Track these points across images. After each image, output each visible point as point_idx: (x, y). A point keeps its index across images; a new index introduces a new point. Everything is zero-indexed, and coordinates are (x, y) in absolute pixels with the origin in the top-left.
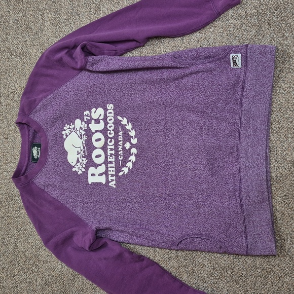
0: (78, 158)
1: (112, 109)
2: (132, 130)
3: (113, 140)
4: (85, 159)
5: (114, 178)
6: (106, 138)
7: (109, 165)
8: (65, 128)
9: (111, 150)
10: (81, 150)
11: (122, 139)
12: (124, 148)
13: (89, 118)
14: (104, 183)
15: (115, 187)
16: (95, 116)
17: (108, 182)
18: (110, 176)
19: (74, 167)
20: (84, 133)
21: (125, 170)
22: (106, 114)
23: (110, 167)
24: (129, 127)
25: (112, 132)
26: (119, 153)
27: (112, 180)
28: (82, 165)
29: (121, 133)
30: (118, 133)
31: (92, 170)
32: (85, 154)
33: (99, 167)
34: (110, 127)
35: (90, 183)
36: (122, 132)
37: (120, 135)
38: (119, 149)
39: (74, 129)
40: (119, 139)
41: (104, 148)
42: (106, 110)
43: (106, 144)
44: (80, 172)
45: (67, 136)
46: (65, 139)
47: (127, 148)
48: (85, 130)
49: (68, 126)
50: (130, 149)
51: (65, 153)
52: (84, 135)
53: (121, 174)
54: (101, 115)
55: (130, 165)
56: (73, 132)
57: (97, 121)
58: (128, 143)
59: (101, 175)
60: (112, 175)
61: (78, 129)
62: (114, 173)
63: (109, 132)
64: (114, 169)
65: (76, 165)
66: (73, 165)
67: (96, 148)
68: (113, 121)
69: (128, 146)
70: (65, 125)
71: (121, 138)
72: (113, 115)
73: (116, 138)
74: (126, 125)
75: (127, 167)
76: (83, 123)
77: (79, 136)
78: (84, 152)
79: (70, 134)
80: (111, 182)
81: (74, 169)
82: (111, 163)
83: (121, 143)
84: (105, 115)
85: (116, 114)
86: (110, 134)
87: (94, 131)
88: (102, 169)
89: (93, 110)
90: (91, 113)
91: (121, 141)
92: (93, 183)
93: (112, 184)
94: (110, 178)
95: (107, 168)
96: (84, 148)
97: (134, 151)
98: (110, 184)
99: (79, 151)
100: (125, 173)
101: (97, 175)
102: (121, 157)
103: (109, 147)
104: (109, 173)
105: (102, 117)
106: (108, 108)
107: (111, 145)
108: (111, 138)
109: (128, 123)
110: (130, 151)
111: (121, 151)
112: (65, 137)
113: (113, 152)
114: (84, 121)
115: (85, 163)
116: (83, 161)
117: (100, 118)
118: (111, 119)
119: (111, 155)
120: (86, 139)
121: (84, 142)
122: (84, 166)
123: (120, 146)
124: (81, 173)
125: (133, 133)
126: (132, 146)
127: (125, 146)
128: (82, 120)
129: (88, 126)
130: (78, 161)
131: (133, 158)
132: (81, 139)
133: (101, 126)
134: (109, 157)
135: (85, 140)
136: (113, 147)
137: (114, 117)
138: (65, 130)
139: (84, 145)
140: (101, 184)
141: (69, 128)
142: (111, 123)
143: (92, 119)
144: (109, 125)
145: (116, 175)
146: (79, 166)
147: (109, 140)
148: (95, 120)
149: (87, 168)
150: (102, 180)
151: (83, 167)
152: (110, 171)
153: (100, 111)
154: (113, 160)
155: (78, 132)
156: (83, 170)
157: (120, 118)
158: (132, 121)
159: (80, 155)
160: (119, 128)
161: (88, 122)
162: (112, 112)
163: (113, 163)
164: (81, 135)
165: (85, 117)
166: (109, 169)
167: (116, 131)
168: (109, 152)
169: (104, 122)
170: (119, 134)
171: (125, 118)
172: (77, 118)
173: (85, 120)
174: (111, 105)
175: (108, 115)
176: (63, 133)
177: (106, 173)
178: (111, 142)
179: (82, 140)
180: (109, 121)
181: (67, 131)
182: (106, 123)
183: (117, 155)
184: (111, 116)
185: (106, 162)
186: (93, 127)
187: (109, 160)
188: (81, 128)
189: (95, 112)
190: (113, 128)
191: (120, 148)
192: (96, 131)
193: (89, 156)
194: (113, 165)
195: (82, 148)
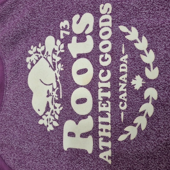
0: (48, 103)
1: (110, 12)
2: (148, 51)
3: (108, 72)
4: (59, 105)
5: (109, 144)
6: (97, 68)
7: (101, 119)
8: (30, 52)
9: (105, 90)
10: (54, 90)
11: (125, 70)
12: (130, 87)
13: (68, 33)
14: (90, 151)
15: (110, 162)
16: (78, 29)
17: (97, 150)
18: (101, 139)
19: (41, 117)
20: (58, 59)
21: (132, 131)
22: (98, 23)
23: (103, 123)
24: (142, 45)
25: (107, 56)
26: (120, 97)
27: (106, 149)
28: (54, 116)
29: (124, 58)
30: (119, 58)
31: (69, 125)
32: (59, 97)
33: (82, 122)
34: (105, 47)
35: (65, 148)
36: (126, 57)
37: (122, 63)
38: (121, 89)
39: (43, 52)
40: (121, 70)
41: (92, 87)
42: (97, 15)
43: (95, 79)
44: (50, 128)
45: (33, 65)
46: (29, 71)
47: (137, 87)
48: (60, 55)
49: (34, 49)
50: (143, 88)
51: (29, 94)
52: (58, 63)
53: (122, 138)
54: (88, 26)
55: (142, 121)
56: (42, 59)
57: (82, 38)
58: (138, 77)
59: (84, 135)
60: (106, 139)
61: (50, 53)
62: (109, 135)
63: (101, 56)
64: (109, 127)
65: (44, 114)
66: (40, 113)
67: (78, 86)
68: (109, 36)
69: (138, 82)
70: (30, 47)
71: (124, 68)
72: (110, 24)
73: (114, 67)
74: (135, 41)
75: (135, 125)
76: (59, 42)
77: (50, 66)
78: (58, 92)
79: (37, 61)
80: (102, 151)
81: (41, 122)
82: (104, 114)
83: (123, 78)
84: (96, 25)
85: (116, 22)
86: (104, 60)
87: (75, 56)
88: (88, 124)
89: (76, 18)
90: (71, 24)
91: (124, 73)
92: (71, 150)
93: (106, 156)
94: (102, 144)
95: (96, 123)
96: (58, 86)
97: (151, 93)
98: (101, 156)
99: (51, 91)
100: (132, 138)
101: (78, 135)
102: (123, 105)
103: (100, 85)
104: (100, 134)
105: (90, 30)
106: (102, 12)
107: (105, 81)
108: (105, 68)
109: (140, 37)
110: (143, 94)
111: (123, 92)
112: (29, 66)
113: (108, 95)
114: (59, 38)
115: (58, 112)
116: (55, 108)
117: (87, 32)
118: (107, 33)
119: (105, 99)
120: (62, 69)
121: (58, 76)
122: (57, 117)
123: (122, 82)
124: (52, 129)
125: (149, 58)
126: (148, 83)
127: (133, 82)
128: (57, 37)
129: (66, 48)
130: (48, 108)
131: (148, 108)
132: (54, 69)
133: (88, 46)
134: (100, 103)
135: (61, 72)
136: (108, 85)
137: (112, 28)
138: (30, 56)
139: (58, 80)
140: (84, 152)
141: (37, 52)
142: (106, 40)
143: (72, 34)
144: (102, 44)
145: (114, 139)
146: (49, 116)
147: (102, 71)
148: (78, 36)
149: (61, 122)
150: (88, 145)
151: (55, 120)
152: (102, 130)
153: (88, 18)
154: (109, 109)
155: (50, 59)
156: (56, 124)
157: (123, 29)
158: (149, 32)
159: (51, 98)
160: (121, 49)
161: (67, 41)
162: (110, 17)
163: (107, 116)
164: (54, 64)
165: (62, 32)
166: (100, 126)
167: (115, 54)
168: (101, 95)
169: (94, 38)
170: (121, 59)
171: (133, 29)
172: (49, 34)
173: (62, 37)
174: (108, 6)
175: (101, 24)
176: (28, 60)
177: (94, 133)
178: (104, 75)
179: (56, 71)
180: (102, 37)
181: (34, 58)
182: (97, 40)
183: (115, 100)
184: (106, 27)
185: (95, 113)
186: (75, 48)
187: (101, 109)
188: (54, 51)
189: (78, 22)
190: (109, 49)
191: (122, 87)
192: (80, 56)
193: (65, 101)
194: (108, 120)
195: (55, 86)
